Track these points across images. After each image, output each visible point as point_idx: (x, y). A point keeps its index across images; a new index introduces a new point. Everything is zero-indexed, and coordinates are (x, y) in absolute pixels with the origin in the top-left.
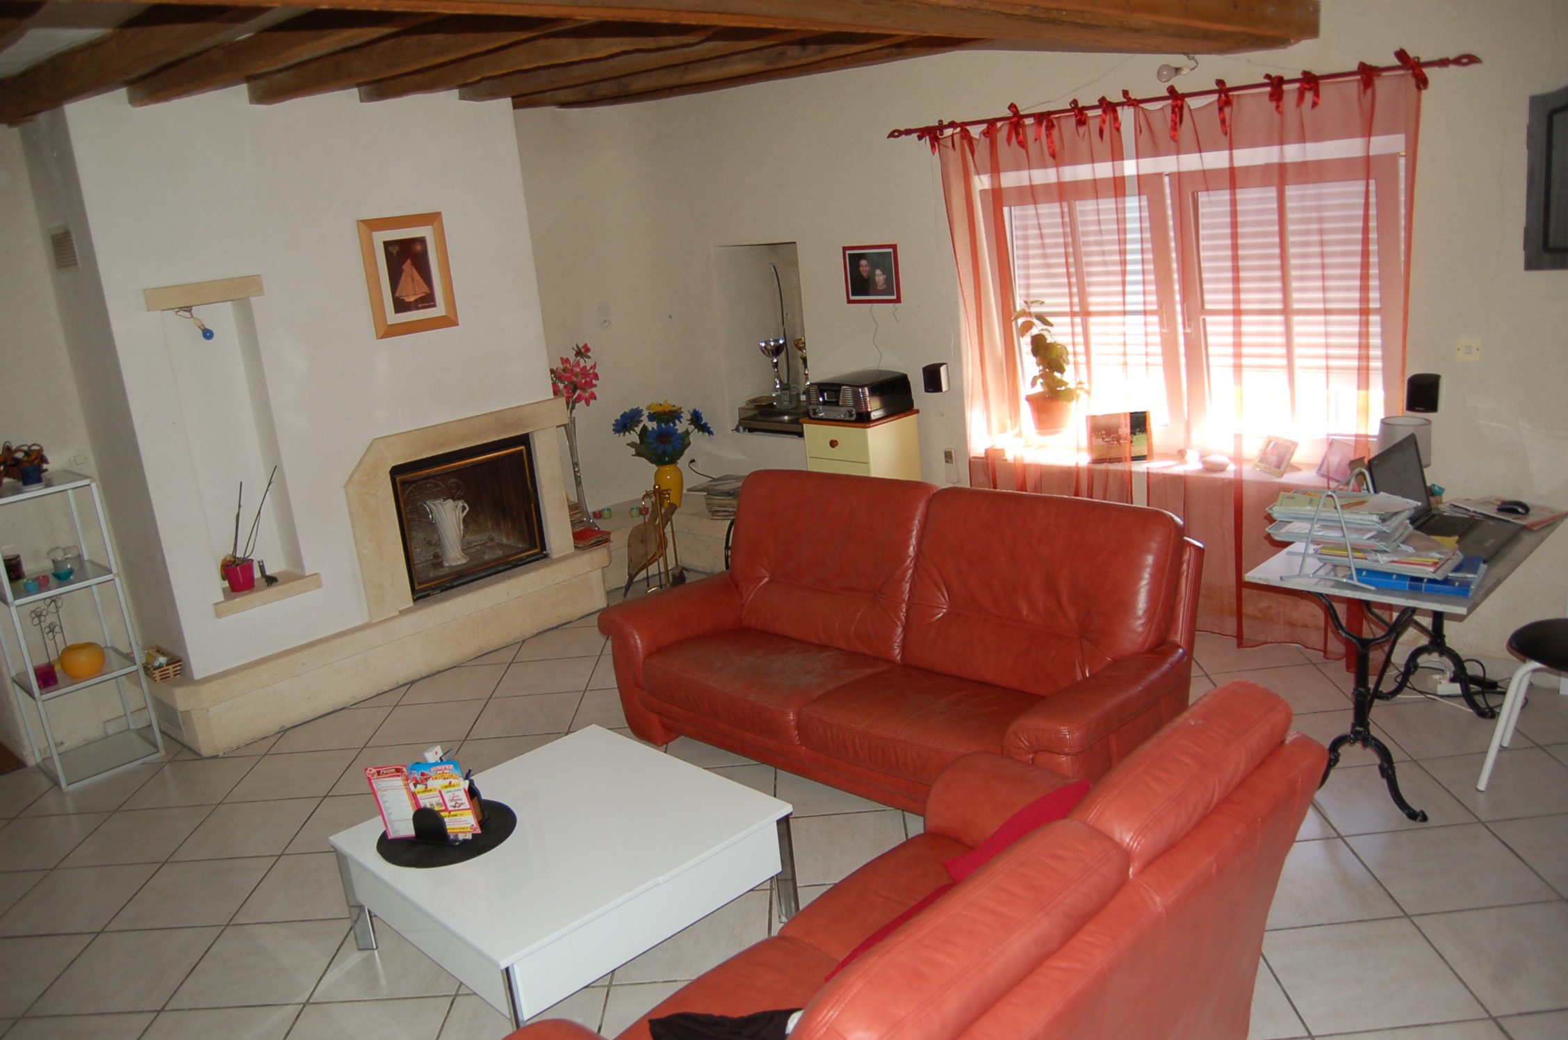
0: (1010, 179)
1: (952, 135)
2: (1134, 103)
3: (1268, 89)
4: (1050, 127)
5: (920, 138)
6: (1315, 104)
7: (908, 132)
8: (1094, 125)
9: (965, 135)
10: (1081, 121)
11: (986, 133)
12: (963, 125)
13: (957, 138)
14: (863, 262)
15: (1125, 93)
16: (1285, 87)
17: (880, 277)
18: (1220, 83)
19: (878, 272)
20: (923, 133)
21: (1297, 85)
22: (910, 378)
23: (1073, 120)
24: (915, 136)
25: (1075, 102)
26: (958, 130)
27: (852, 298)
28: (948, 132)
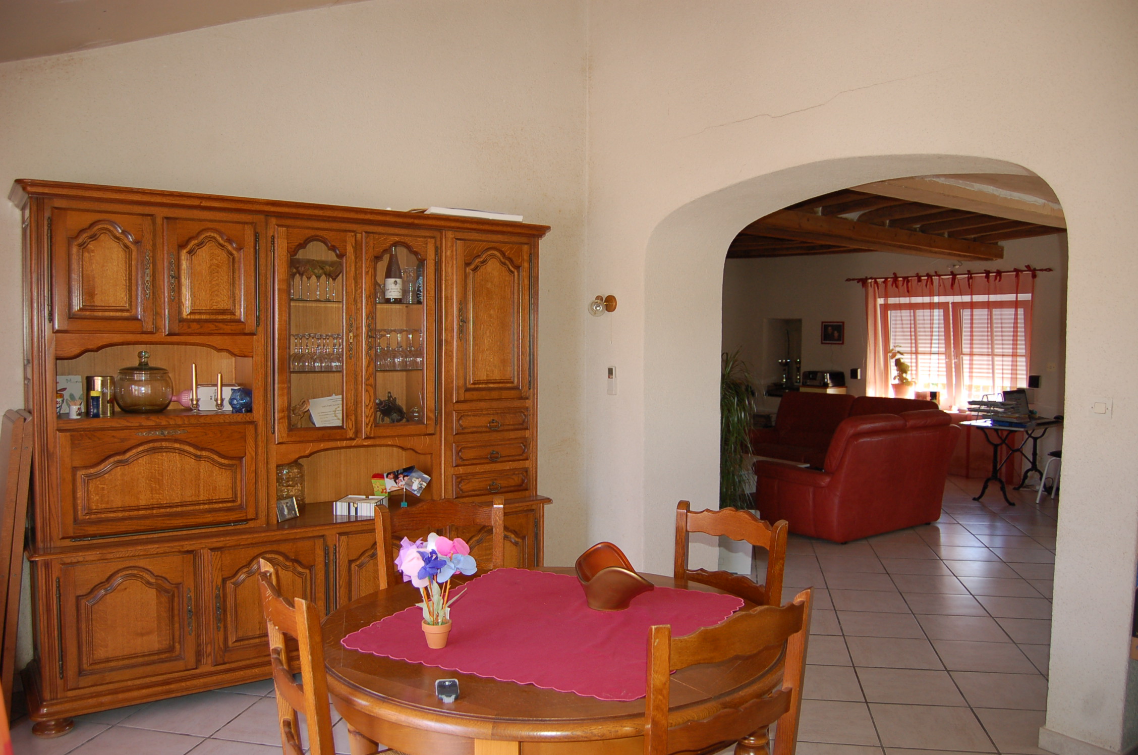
0: (892, 301)
1: (871, 282)
2: (939, 276)
3: (985, 275)
4: (908, 281)
5: (858, 282)
6: (1000, 281)
7: (853, 280)
8: (924, 283)
9: (876, 282)
10: (919, 280)
11: (884, 282)
12: (875, 279)
13: (872, 283)
14: (830, 328)
15: (936, 272)
16: (991, 274)
17: (836, 334)
18: (969, 271)
19: (836, 332)
20: (859, 280)
21: (995, 274)
22: (845, 374)
23: (917, 281)
24: (856, 281)
25: (917, 274)
26: (873, 280)
27: (824, 342)
28: (870, 281)
